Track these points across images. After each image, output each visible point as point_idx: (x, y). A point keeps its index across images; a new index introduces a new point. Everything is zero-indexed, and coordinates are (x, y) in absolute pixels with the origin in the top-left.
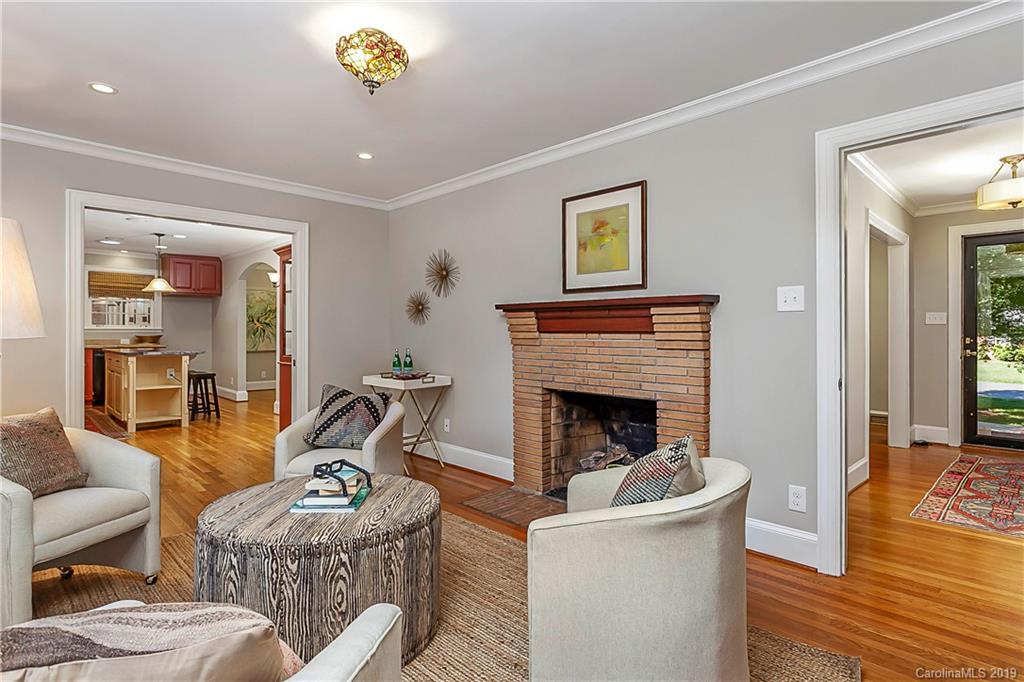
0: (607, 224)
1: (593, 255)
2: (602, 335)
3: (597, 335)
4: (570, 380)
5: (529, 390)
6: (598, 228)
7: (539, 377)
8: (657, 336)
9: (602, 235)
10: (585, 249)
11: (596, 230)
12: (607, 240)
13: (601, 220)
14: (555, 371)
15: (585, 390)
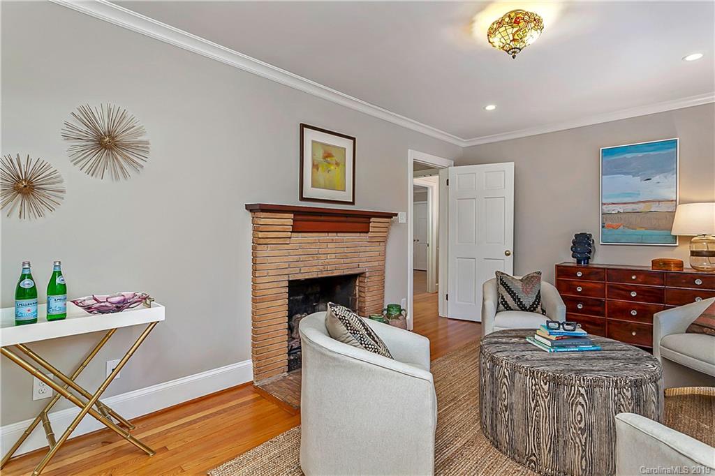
0: (333, 156)
1: (322, 175)
2: (339, 234)
3: (335, 234)
4: (314, 269)
5: (275, 285)
6: (327, 157)
7: (286, 272)
8: (370, 234)
9: (329, 163)
10: (318, 170)
11: (325, 157)
12: (332, 168)
13: (329, 152)
14: (301, 264)
15: (325, 275)
